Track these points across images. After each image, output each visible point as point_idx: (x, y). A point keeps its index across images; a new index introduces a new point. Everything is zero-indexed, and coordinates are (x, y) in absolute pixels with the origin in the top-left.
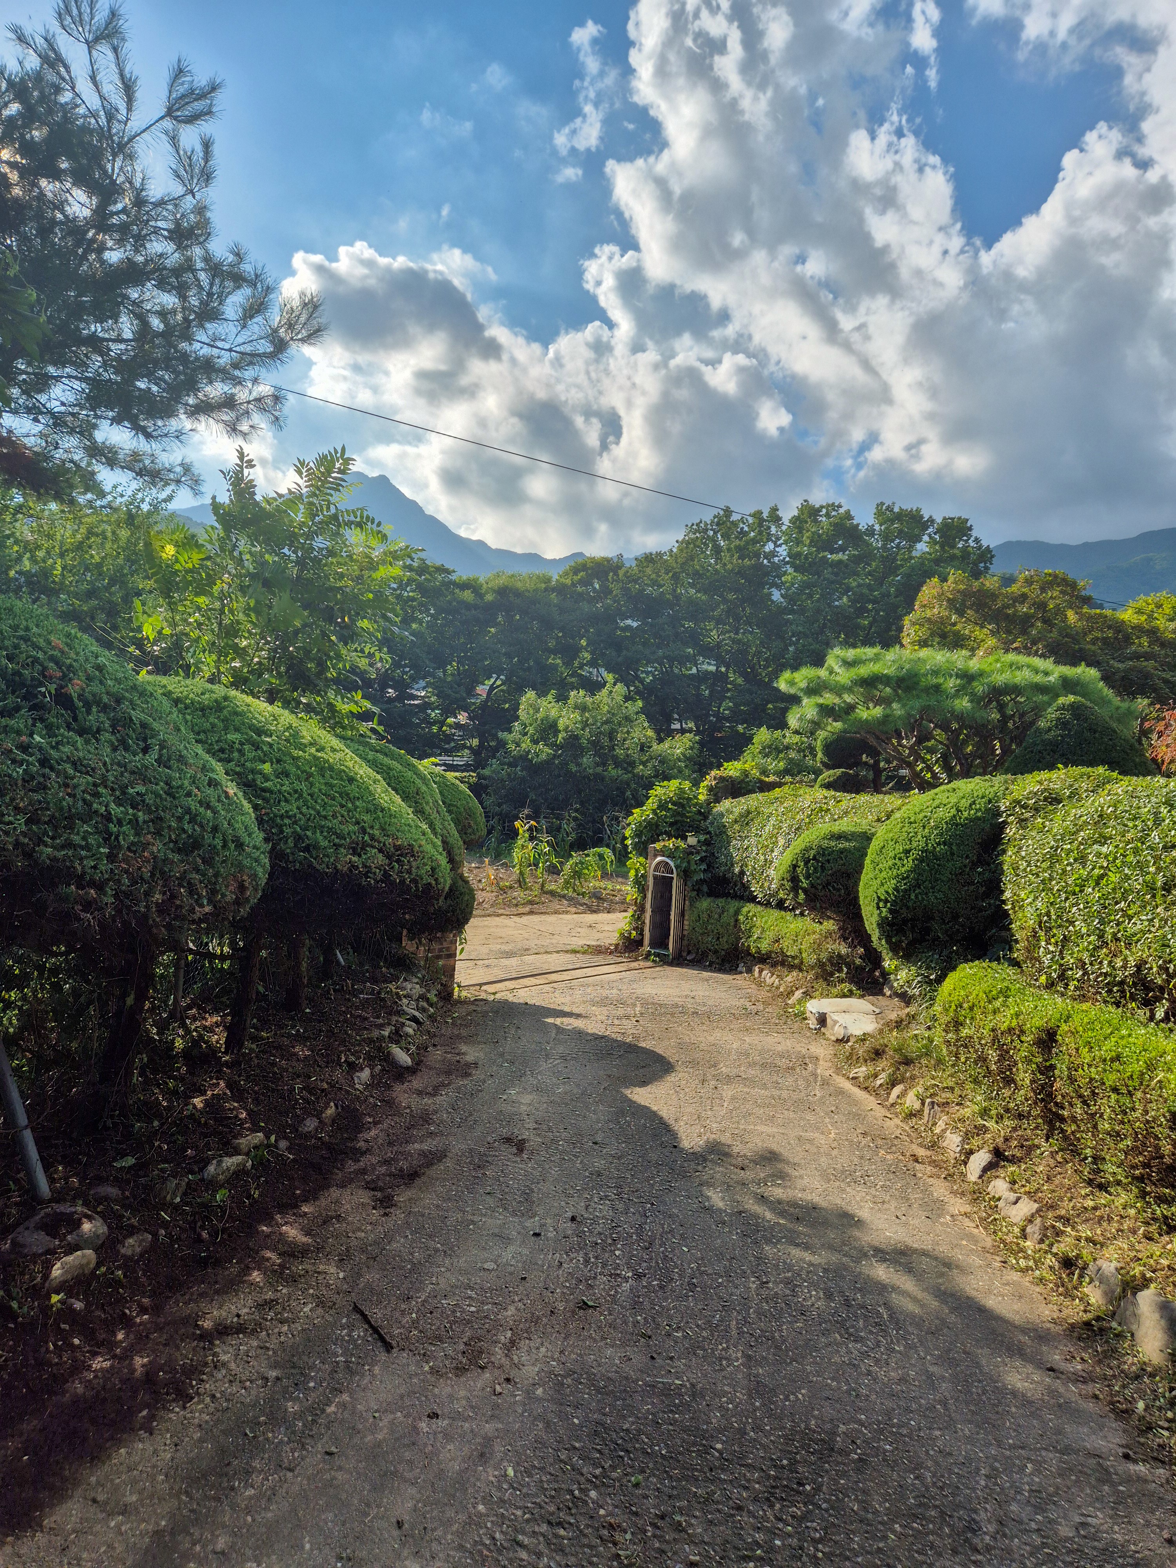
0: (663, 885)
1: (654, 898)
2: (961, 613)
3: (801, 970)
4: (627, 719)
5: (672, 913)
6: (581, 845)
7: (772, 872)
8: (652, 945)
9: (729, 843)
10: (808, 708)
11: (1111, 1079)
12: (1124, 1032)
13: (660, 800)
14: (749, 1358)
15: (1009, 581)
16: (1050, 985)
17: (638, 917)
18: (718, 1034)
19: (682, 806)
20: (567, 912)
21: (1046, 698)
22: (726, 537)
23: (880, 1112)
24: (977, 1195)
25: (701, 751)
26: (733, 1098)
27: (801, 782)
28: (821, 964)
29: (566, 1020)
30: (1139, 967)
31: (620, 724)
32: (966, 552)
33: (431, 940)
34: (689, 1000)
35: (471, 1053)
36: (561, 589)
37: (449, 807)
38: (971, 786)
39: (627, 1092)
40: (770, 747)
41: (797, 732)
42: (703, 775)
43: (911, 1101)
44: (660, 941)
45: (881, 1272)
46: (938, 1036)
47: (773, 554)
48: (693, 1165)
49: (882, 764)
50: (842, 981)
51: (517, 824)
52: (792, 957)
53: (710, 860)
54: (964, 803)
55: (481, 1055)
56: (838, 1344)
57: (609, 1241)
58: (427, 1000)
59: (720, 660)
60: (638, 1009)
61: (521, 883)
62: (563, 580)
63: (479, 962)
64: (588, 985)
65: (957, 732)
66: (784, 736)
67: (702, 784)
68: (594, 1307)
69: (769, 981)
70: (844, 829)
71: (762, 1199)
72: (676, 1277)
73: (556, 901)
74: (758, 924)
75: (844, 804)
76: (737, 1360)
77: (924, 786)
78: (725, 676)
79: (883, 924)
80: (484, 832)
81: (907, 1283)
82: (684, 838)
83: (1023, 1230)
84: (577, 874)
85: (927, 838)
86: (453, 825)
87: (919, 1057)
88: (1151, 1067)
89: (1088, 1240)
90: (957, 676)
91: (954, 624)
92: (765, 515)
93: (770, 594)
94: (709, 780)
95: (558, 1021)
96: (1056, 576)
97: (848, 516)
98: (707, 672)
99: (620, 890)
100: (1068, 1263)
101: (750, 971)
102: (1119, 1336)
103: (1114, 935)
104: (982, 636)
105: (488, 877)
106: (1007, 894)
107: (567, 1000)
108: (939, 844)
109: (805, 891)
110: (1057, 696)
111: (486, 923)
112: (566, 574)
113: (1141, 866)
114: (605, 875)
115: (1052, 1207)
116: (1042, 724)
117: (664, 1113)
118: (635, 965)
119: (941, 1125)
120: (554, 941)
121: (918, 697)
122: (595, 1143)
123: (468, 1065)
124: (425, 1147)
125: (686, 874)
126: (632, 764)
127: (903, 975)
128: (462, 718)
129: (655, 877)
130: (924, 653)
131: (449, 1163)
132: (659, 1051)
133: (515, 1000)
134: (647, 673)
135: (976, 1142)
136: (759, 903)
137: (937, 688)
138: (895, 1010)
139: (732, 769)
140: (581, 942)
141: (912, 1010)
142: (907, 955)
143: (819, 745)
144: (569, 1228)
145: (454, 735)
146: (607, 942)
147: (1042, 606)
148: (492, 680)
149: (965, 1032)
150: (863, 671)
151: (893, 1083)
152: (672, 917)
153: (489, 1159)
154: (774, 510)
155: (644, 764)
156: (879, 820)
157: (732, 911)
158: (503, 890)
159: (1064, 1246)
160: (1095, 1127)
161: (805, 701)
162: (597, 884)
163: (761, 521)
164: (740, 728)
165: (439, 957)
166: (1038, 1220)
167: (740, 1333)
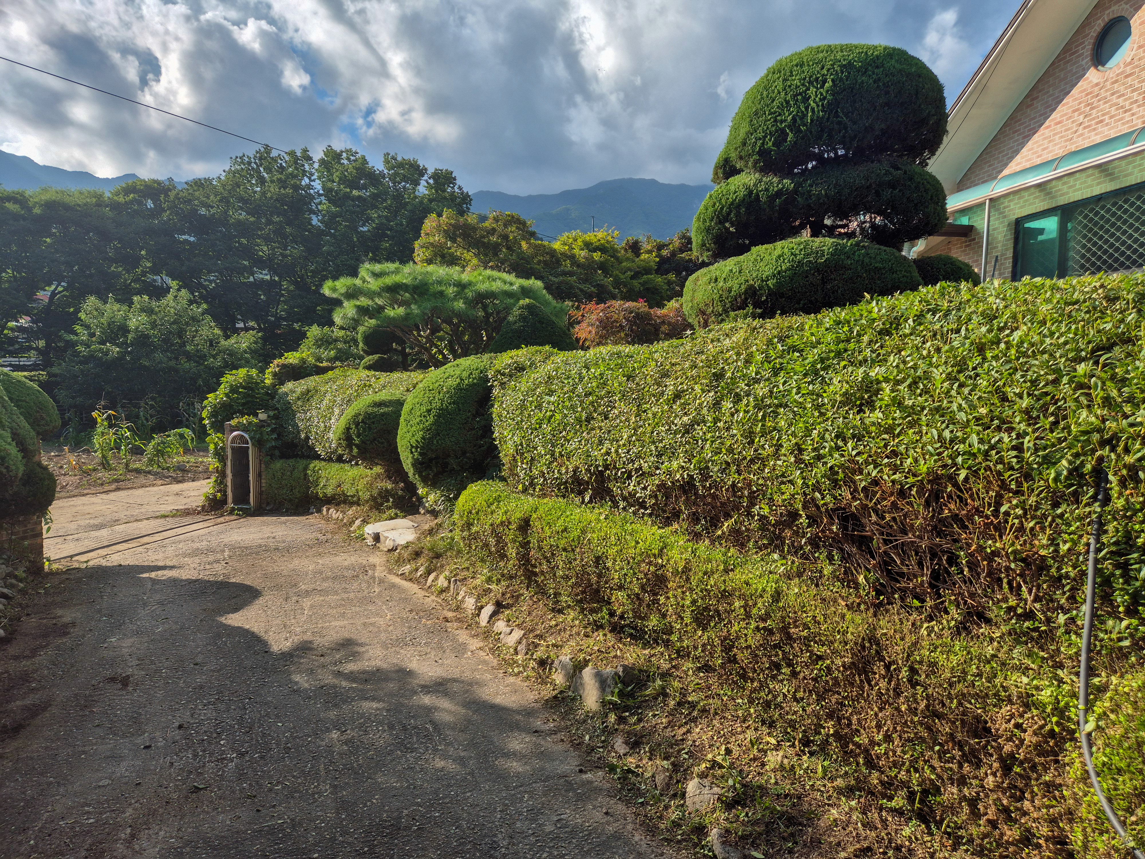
0: (240, 454)
1: (233, 466)
2: (454, 240)
3: (359, 505)
4: (193, 319)
5: (251, 475)
6: (161, 428)
7: (331, 435)
8: (235, 502)
9: (294, 415)
10: (349, 309)
11: (562, 543)
12: (568, 513)
13: (231, 386)
14: (335, 787)
15: (483, 219)
16: (525, 491)
17: (221, 482)
18: (296, 562)
19: (252, 389)
20: (154, 485)
21: (512, 301)
22: (268, 170)
23: (421, 593)
24: (487, 634)
25: (264, 345)
26: (312, 606)
27: (349, 365)
28: (373, 498)
29: (160, 573)
30: (575, 471)
31: (187, 324)
32: (453, 196)
33: (13, 524)
34: (271, 540)
35: (67, 615)
36: (115, 206)
37: (17, 402)
38: (468, 362)
39: (223, 619)
40: (321, 340)
41: (342, 328)
42: (267, 363)
43: (442, 582)
44: (241, 497)
45: (427, 700)
46: (457, 535)
47: (309, 187)
48: (282, 662)
49: (407, 350)
50: (390, 508)
51: (95, 414)
52: (352, 496)
53: (280, 431)
54: (465, 374)
55: (79, 615)
56: (400, 758)
57: (215, 735)
58: (16, 577)
59: (273, 270)
60: (226, 554)
61: (105, 465)
62: (115, 198)
63: (67, 538)
64: (180, 542)
65: (458, 325)
66: (333, 331)
67: (267, 371)
68: (205, 789)
69: (335, 516)
70: (383, 398)
71: (339, 674)
72: (274, 746)
73: (142, 477)
74: (323, 475)
75: (382, 381)
76: (326, 790)
77: (438, 364)
78: (279, 284)
79: (416, 464)
80: (59, 422)
81: (445, 703)
82: (256, 415)
83: (516, 649)
84: (160, 453)
85: (442, 400)
86: (22, 418)
87: (446, 551)
88: (584, 532)
89: (554, 645)
90: (454, 285)
91: (450, 248)
92: (299, 154)
93: (311, 219)
94: (274, 367)
95: (153, 575)
96: (513, 217)
97: (364, 161)
98: (263, 281)
99: (202, 462)
100: (542, 663)
101: (319, 511)
102: (574, 699)
103: (560, 453)
104: (468, 258)
105: (69, 463)
106: (496, 435)
107: (161, 556)
108: (450, 404)
109: (357, 446)
110: (519, 299)
111: (72, 503)
112: (117, 194)
113: (573, 408)
114: (187, 451)
115: (532, 631)
116: (511, 318)
117: (255, 630)
118: (222, 519)
119: (462, 593)
120: (143, 510)
121: (429, 300)
122: (196, 664)
123: (66, 626)
124: (28, 702)
125: (259, 443)
126: (204, 357)
127: (431, 497)
128: (24, 321)
129: (233, 448)
130: (431, 268)
131: (54, 710)
132: (248, 583)
133: (109, 564)
134: (211, 282)
135: (484, 600)
136: (323, 459)
137: (441, 293)
138: (428, 523)
139: (292, 358)
140: (170, 508)
141: (439, 520)
142: (433, 483)
143: (359, 337)
144: (177, 735)
145: (17, 337)
146: (194, 505)
147: (505, 237)
148: (53, 287)
149: (474, 529)
150: (388, 280)
151: (429, 572)
152: (251, 478)
153: (95, 698)
154: (305, 151)
155: (214, 357)
156: (408, 390)
157: (301, 468)
158: (87, 473)
159: (539, 654)
160: (555, 575)
161: (346, 304)
162: (180, 459)
163: (296, 159)
164: (296, 326)
165: (24, 538)
166: (524, 641)
167: (328, 772)
